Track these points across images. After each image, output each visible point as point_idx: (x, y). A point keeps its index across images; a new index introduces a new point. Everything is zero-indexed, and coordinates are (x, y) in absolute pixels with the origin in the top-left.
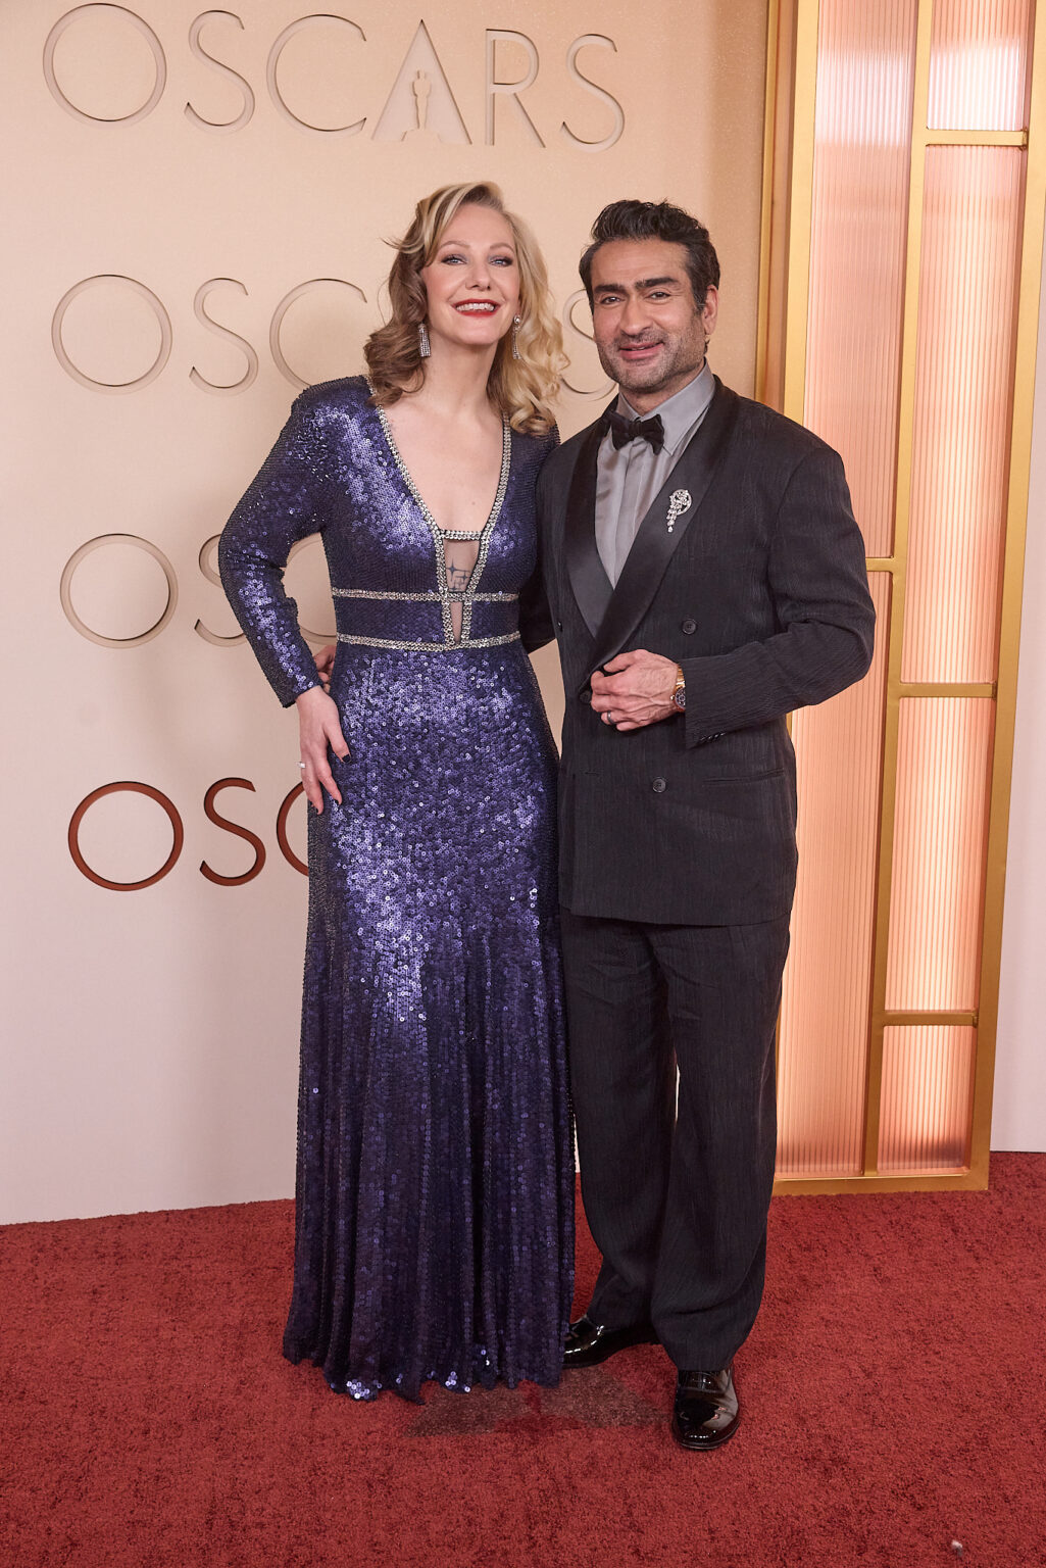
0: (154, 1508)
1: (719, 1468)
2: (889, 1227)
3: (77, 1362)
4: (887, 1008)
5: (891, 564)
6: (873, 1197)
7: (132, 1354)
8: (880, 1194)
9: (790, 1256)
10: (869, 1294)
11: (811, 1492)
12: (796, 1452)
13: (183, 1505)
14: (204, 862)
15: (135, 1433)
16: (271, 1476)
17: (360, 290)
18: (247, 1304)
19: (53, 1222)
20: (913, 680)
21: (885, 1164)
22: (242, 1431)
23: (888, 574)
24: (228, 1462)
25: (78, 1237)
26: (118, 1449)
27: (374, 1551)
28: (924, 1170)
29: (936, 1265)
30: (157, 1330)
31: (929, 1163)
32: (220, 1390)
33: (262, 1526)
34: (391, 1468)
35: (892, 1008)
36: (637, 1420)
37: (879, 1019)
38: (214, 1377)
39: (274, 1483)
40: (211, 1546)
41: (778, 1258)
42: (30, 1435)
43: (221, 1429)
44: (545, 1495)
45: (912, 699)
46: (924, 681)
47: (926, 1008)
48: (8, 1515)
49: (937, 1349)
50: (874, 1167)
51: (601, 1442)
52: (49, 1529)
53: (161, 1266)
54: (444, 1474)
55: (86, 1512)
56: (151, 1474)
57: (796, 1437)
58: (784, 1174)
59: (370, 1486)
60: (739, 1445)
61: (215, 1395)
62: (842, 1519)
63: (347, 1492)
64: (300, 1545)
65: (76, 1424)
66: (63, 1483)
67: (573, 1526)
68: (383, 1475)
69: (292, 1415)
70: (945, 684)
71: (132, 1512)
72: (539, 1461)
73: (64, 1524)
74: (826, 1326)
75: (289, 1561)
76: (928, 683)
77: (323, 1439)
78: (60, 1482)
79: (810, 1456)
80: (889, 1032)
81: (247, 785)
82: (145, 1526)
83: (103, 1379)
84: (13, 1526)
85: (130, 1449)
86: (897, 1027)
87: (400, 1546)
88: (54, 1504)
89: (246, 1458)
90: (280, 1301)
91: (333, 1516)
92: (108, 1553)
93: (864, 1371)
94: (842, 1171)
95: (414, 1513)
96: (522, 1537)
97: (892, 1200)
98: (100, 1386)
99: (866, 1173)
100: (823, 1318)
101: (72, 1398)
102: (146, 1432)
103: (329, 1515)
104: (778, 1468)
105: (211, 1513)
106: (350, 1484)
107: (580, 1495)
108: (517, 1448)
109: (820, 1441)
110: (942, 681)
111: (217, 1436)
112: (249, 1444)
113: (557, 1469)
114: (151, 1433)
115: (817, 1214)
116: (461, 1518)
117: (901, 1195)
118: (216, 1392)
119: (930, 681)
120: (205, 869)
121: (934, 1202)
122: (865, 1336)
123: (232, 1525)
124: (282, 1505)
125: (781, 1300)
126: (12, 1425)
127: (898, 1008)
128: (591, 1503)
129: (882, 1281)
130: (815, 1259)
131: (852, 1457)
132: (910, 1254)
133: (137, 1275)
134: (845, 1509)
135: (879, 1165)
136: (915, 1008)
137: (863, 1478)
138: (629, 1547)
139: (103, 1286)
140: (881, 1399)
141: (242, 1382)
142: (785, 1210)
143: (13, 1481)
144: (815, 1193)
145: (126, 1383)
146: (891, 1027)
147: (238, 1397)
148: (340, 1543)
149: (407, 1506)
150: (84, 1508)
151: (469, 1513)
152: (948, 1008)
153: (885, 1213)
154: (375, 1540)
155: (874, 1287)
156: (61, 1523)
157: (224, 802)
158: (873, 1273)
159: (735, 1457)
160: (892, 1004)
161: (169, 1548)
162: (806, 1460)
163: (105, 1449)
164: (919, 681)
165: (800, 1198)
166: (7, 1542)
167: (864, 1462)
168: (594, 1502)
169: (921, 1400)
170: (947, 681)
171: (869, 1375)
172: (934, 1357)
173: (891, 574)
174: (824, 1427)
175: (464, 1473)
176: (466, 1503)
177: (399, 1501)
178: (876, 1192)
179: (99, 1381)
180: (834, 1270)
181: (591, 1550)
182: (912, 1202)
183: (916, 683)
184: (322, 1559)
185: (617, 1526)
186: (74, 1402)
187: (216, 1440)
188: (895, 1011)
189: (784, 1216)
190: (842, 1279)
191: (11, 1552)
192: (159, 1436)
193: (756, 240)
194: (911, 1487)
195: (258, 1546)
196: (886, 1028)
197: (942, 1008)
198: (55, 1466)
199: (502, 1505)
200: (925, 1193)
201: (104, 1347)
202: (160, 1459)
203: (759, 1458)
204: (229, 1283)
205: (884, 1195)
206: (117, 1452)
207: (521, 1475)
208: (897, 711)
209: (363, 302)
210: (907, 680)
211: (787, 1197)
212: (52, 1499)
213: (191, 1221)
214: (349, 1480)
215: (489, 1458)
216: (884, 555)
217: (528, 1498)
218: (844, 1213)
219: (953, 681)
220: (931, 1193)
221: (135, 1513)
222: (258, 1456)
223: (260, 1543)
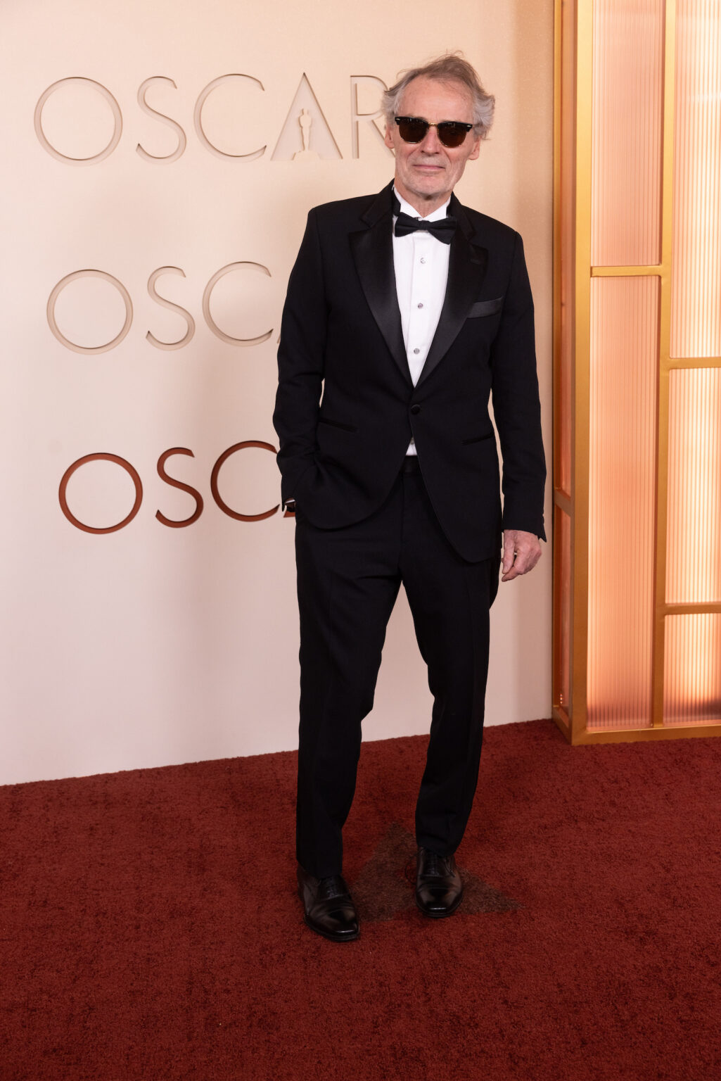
0: (148, 981)
1: (562, 940)
2: (675, 764)
3: (83, 879)
4: (666, 602)
5: (660, 269)
6: (661, 743)
7: (123, 872)
8: (666, 741)
9: (602, 787)
10: (663, 812)
11: (631, 955)
12: (618, 927)
13: (169, 979)
14: (158, 511)
15: (130, 928)
16: (232, 956)
17: (259, 81)
18: (204, 833)
19: (57, 781)
20: (679, 356)
21: (669, 719)
22: (208, 924)
23: (657, 277)
24: (200, 946)
25: (76, 790)
26: (118, 940)
27: (312, 1007)
28: (698, 722)
29: (711, 790)
30: (140, 854)
31: (702, 717)
32: (189, 895)
33: (228, 991)
34: (319, 948)
35: (670, 602)
36: (499, 908)
37: (662, 610)
38: (185, 887)
39: (234, 961)
40: (191, 1007)
41: (594, 788)
42: (53, 932)
43: (193, 924)
44: (434, 964)
45: (678, 370)
46: (687, 356)
47: (696, 601)
48: (41, 989)
49: (717, 850)
50: (660, 721)
51: (473, 924)
52: (72, 998)
53: (139, 809)
54: (359, 951)
55: (98, 985)
56: (143, 957)
57: (617, 917)
58: (594, 728)
59: (305, 960)
60: (575, 924)
61: (186, 899)
62: (655, 974)
63: (288, 965)
64: (258, 1004)
65: (86, 923)
66: (80, 965)
67: (456, 984)
68: (314, 953)
69: (243, 912)
70: (702, 358)
71: (132, 984)
72: (428, 940)
73: (83, 995)
74: (633, 836)
75: (250, 1016)
76: (689, 358)
77: (268, 928)
78: (77, 965)
79: (628, 930)
80: (670, 620)
81: (188, 452)
82: (142, 994)
83: (103, 890)
84: (45, 997)
85: (127, 940)
86: (674, 616)
87: (331, 1003)
88: (75, 980)
89: (212, 944)
90: (228, 831)
91: (280, 983)
92: (116, 1014)
93: (664, 868)
94: (636, 726)
95: (339, 979)
96: (420, 994)
97: (675, 744)
98: (101, 895)
99: (655, 726)
100: (630, 831)
101: (82, 904)
102: (137, 927)
103: (276, 983)
104: (605, 939)
105: (190, 983)
106: (290, 960)
107: (460, 963)
108: (411, 931)
109: (635, 919)
110: (700, 356)
111: (190, 928)
112: (214, 933)
113: (442, 944)
114: (142, 928)
115: (620, 756)
116: (374, 982)
117: (682, 741)
118: (187, 896)
119: (691, 356)
120: (159, 516)
121: (707, 745)
122: (662, 843)
123: (206, 991)
124: (241, 976)
125: (598, 819)
126: (40, 925)
127: (675, 602)
128: (469, 968)
129: (672, 803)
130: (621, 789)
131: (660, 930)
132: (692, 783)
133: (121, 816)
134: (657, 967)
135: (664, 719)
136: (687, 601)
137: (670, 945)
138: (499, 999)
139: (97, 824)
140: (678, 888)
141: (205, 890)
142: (596, 755)
143: (43, 965)
144: (618, 741)
145: (120, 893)
146: (670, 616)
147: (203, 900)
148: (286, 1002)
149: (333, 974)
150: (97, 983)
151: (379, 977)
152: (712, 600)
153: (670, 754)
154: (312, 1000)
155: (667, 808)
156: (81, 994)
157: (171, 466)
158: (665, 797)
159: (573, 932)
160: (671, 599)
161: (161, 1009)
162: (626, 932)
163: (108, 940)
164: (683, 356)
165: (606, 745)
166: (43, 1008)
167: (669, 932)
168: (471, 967)
169: (708, 887)
170: (704, 356)
171: (668, 871)
172: (715, 857)
173: (660, 277)
174: (637, 909)
175: (373, 949)
176: (376, 971)
177: (328, 970)
178: (662, 739)
179: (101, 892)
180: (636, 796)
181: (471, 1001)
182: (690, 746)
183: (681, 358)
184: (274, 1013)
185: (489, 983)
186: (83, 907)
187: (189, 931)
188: (673, 604)
189: (595, 759)
190: (643, 802)
191: (46, 1016)
192: (148, 929)
193: (551, 32)
194: (705, 950)
195: (227, 1006)
196: (666, 617)
197: (708, 600)
198: (72, 954)
199: (403, 972)
200: (700, 739)
201: (103, 867)
202: (149, 947)
203: (591, 932)
204: (189, 820)
205: (669, 742)
206: (118, 942)
207: (415, 950)
208: (667, 379)
209: (261, 90)
210: (674, 357)
211: (598, 745)
212: (73, 977)
213: (159, 777)
214: (289, 957)
215: (391, 938)
216: (654, 263)
217: (422, 966)
218: (641, 755)
219: (709, 356)
220: (705, 738)
221: (135, 985)
222: (220, 941)
223: (228, 1004)
